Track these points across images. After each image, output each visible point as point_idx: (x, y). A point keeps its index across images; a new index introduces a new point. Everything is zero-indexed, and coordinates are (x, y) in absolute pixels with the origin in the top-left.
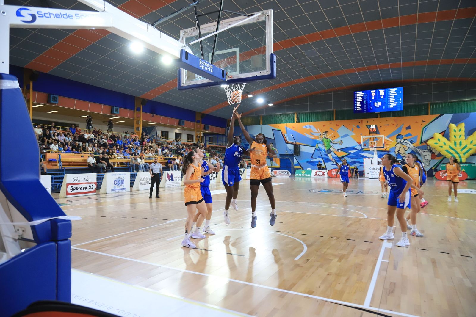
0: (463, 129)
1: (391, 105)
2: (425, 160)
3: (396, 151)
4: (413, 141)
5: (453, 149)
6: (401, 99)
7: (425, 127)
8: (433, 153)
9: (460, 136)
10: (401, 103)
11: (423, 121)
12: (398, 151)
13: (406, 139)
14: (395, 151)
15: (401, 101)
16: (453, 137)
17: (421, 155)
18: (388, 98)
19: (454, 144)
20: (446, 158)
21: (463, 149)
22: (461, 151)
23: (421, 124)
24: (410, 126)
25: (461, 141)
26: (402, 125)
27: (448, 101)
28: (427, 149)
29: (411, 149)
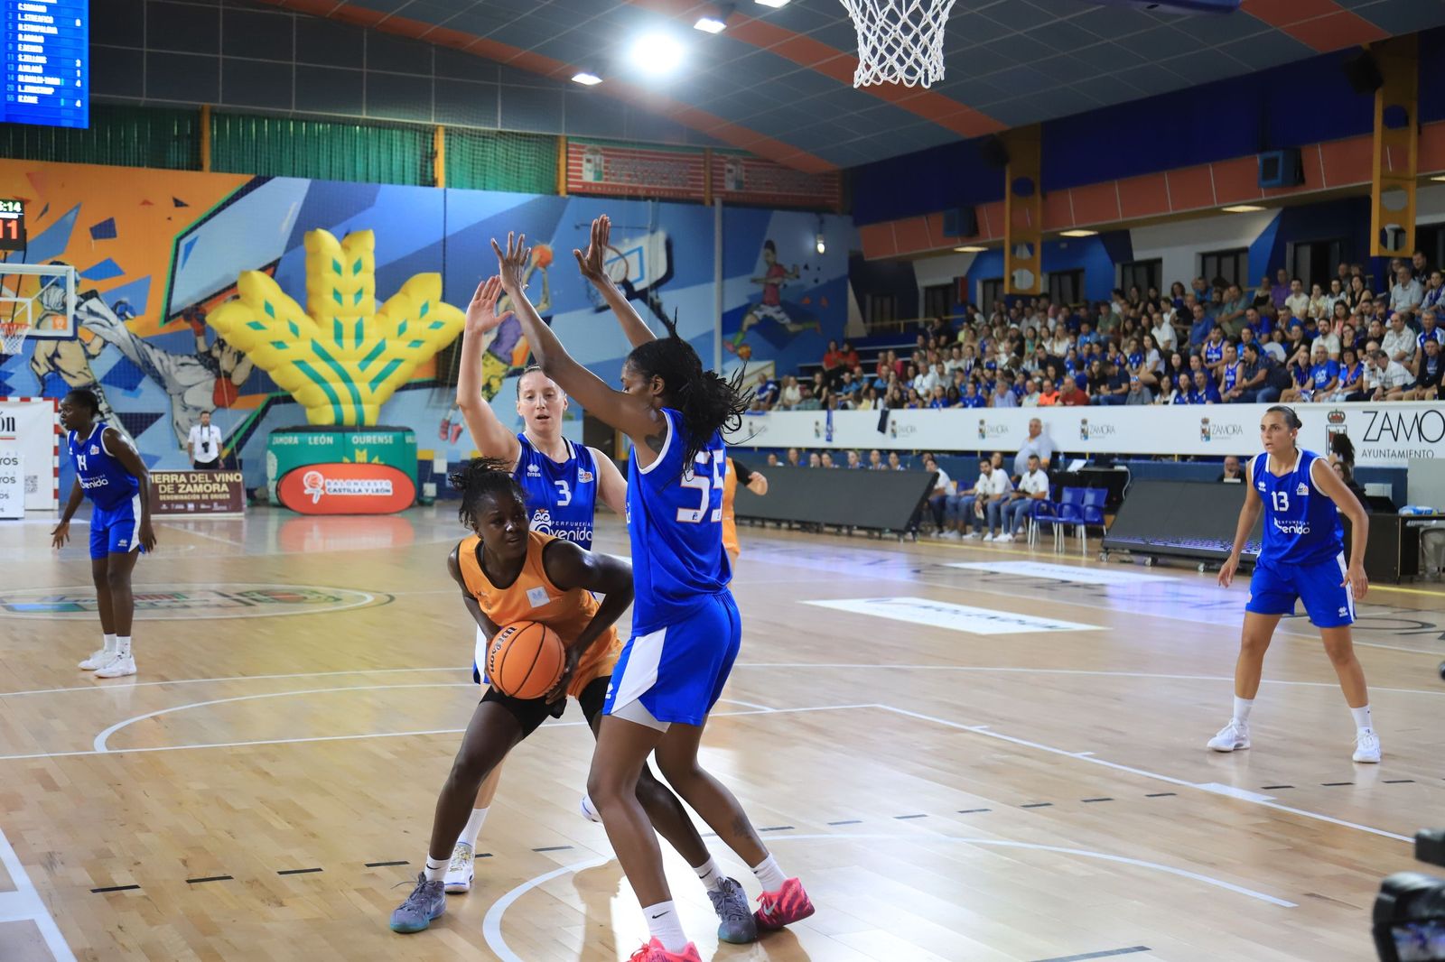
0: (370, 263)
1: (28, 89)
2: (186, 408)
3: (41, 359)
4: (126, 307)
5: (326, 357)
6: (78, 63)
7: (187, 234)
8: (222, 376)
9: (359, 294)
10: (78, 84)
11: (178, 203)
12: (51, 360)
13: (88, 296)
14: (33, 359)
15: (79, 72)
16: (329, 298)
17: (167, 384)
18: (10, 46)
19: (332, 333)
20: (289, 399)
21: (371, 358)
22: (362, 367)
23: (169, 219)
24: (111, 220)
25: (361, 320)
26: (71, 211)
27: (289, 113)
28: (195, 353)
29: (119, 347)
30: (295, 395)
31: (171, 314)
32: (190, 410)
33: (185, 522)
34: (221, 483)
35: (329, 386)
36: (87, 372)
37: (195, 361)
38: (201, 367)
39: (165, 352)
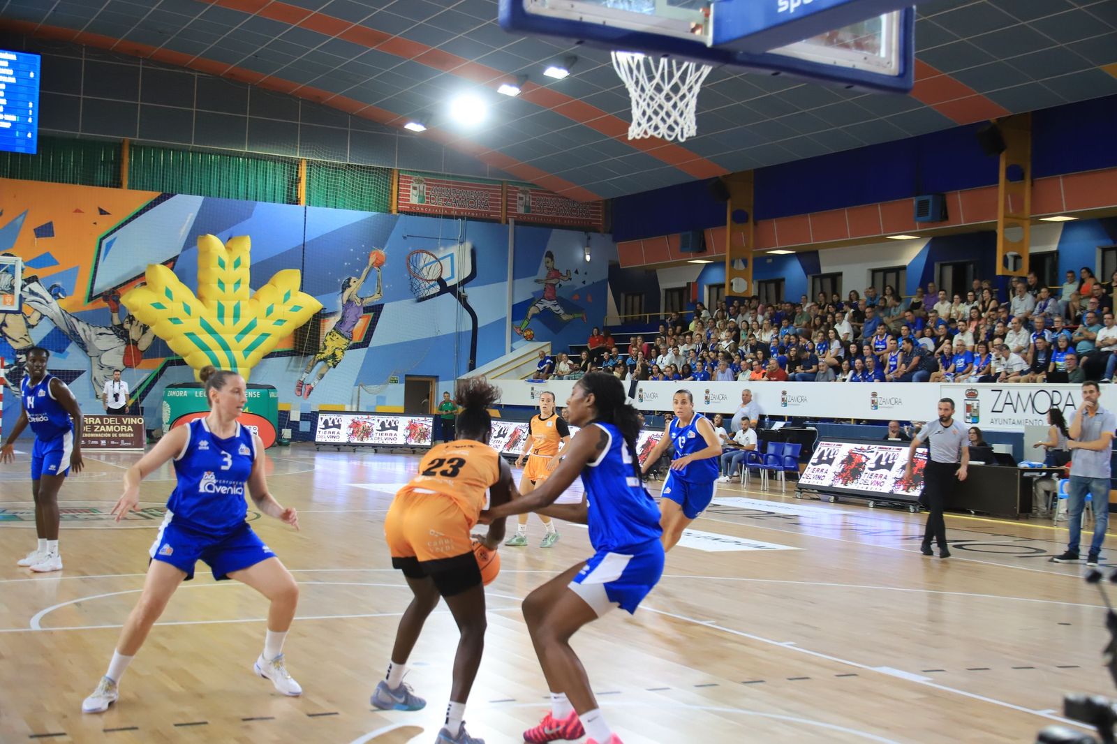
0: (247, 261)
2: (102, 367)
4: (60, 290)
5: (211, 331)
6: (31, 105)
7: (108, 235)
8: (131, 344)
9: (238, 283)
10: (30, 120)
11: (102, 212)
13: (34, 279)
15: (31, 112)
16: (215, 286)
17: (88, 349)
19: (215, 312)
20: (181, 362)
21: (245, 332)
22: (238, 339)
23: (95, 223)
24: (50, 224)
25: (238, 303)
26: (20, 216)
27: (189, 146)
28: (111, 326)
29: (52, 320)
30: (186, 359)
31: (93, 295)
32: (105, 369)
33: (99, 455)
34: (127, 425)
35: (214, 354)
36: (27, 338)
37: (111, 332)
38: (115, 336)
39: (88, 324)
